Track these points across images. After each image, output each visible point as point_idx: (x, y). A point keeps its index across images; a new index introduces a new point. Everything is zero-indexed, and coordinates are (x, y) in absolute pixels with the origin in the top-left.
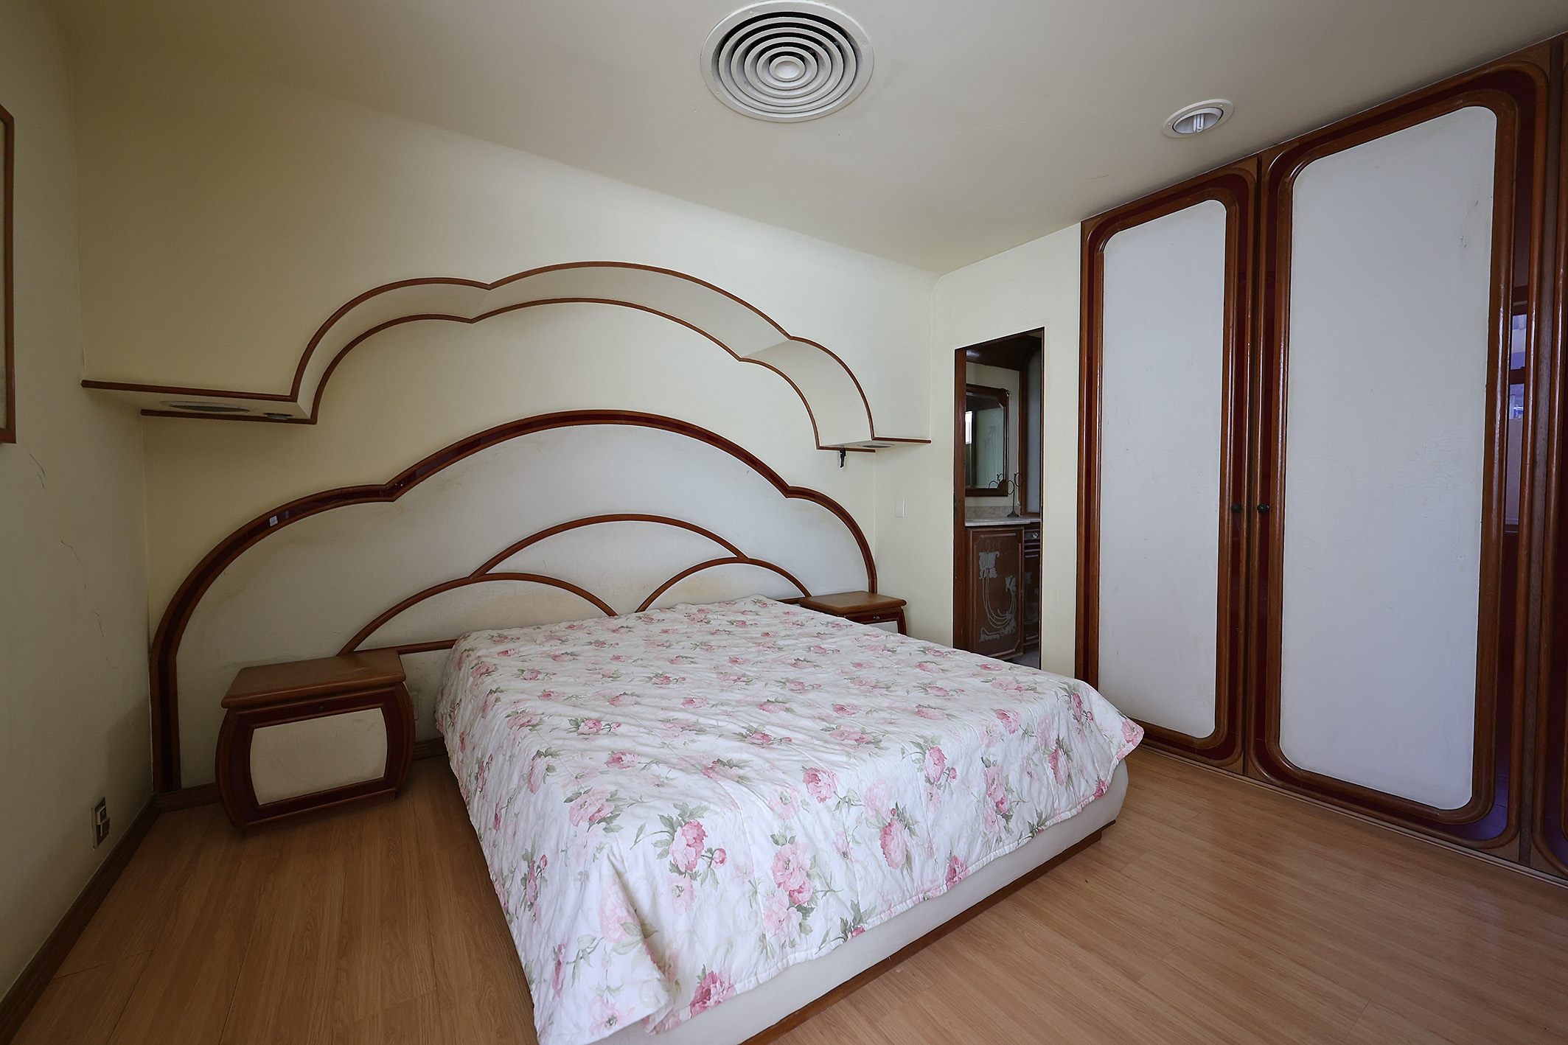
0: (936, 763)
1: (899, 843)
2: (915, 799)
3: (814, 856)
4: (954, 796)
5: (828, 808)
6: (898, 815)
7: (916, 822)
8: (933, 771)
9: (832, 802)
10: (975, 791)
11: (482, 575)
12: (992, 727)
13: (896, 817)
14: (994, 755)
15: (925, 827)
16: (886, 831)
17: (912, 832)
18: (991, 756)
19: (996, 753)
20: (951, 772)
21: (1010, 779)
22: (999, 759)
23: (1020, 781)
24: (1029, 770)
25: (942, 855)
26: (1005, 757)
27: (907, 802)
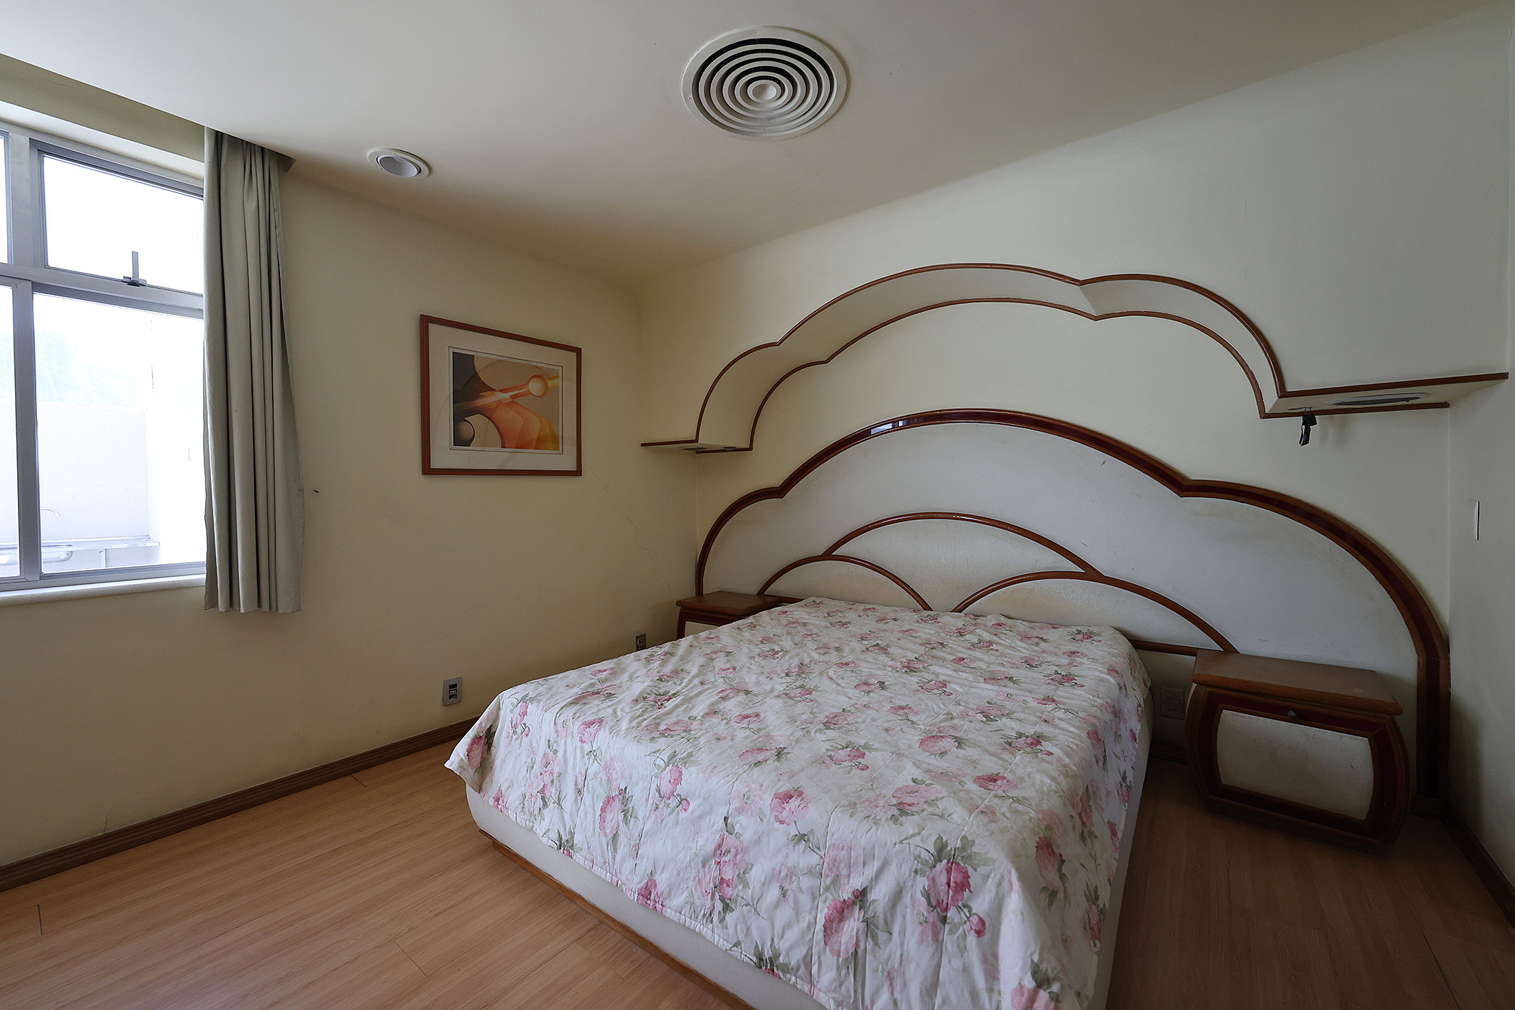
0: (672, 781)
1: (613, 819)
2: (642, 797)
3: (561, 774)
4: (679, 828)
5: (582, 749)
6: (623, 797)
7: (636, 817)
8: (666, 788)
9: (587, 747)
10: (701, 842)
11: (828, 555)
12: (755, 796)
13: (621, 797)
14: (741, 826)
15: (640, 827)
16: (609, 801)
17: (626, 821)
18: (738, 825)
19: (746, 826)
20: (683, 801)
21: (754, 870)
22: (747, 836)
23: (765, 884)
24: (787, 886)
25: (644, 865)
26: (758, 841)
27: (637, 794)
